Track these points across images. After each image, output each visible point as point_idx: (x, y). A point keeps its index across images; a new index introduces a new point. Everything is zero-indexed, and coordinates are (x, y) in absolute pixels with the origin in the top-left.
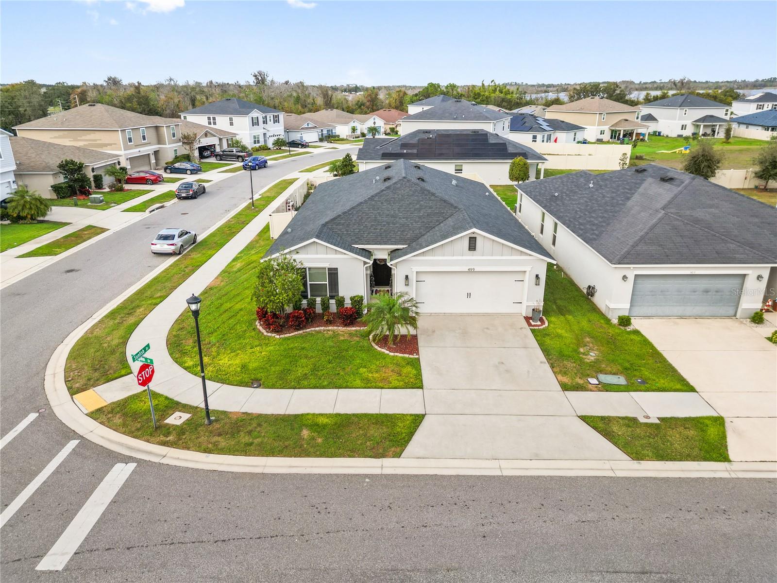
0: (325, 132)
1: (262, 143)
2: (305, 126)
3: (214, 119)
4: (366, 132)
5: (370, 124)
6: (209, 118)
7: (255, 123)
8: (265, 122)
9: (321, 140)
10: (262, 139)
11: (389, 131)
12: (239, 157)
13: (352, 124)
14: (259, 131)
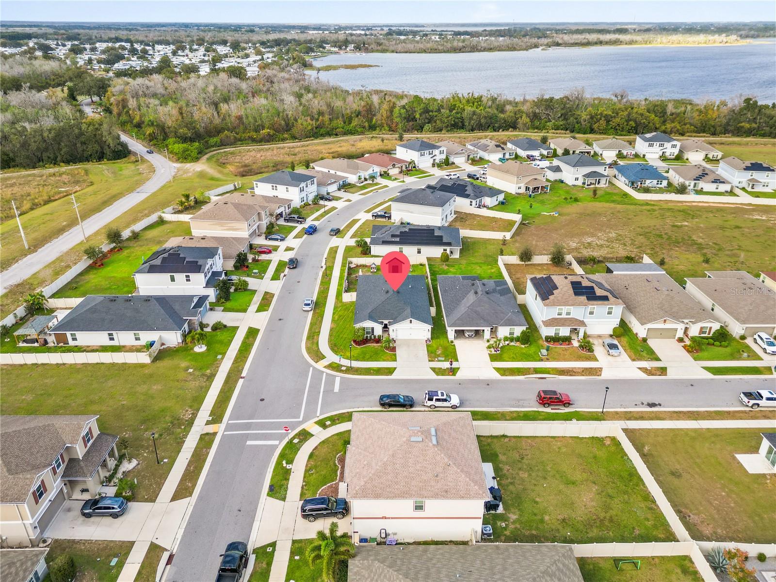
0: (341, 183)
1: (305, 201)
2: (330, 182)
3: (276, 187)
4: (367, 177)
5: (370, 171)
6: (273, 186)
7: (302, 190)
8: (307, 186)
9: (339, 190)
10: (305, 199)
11: (382, 173)
12: (299, 221)
13: (359, 174)
14: (304, 194)
